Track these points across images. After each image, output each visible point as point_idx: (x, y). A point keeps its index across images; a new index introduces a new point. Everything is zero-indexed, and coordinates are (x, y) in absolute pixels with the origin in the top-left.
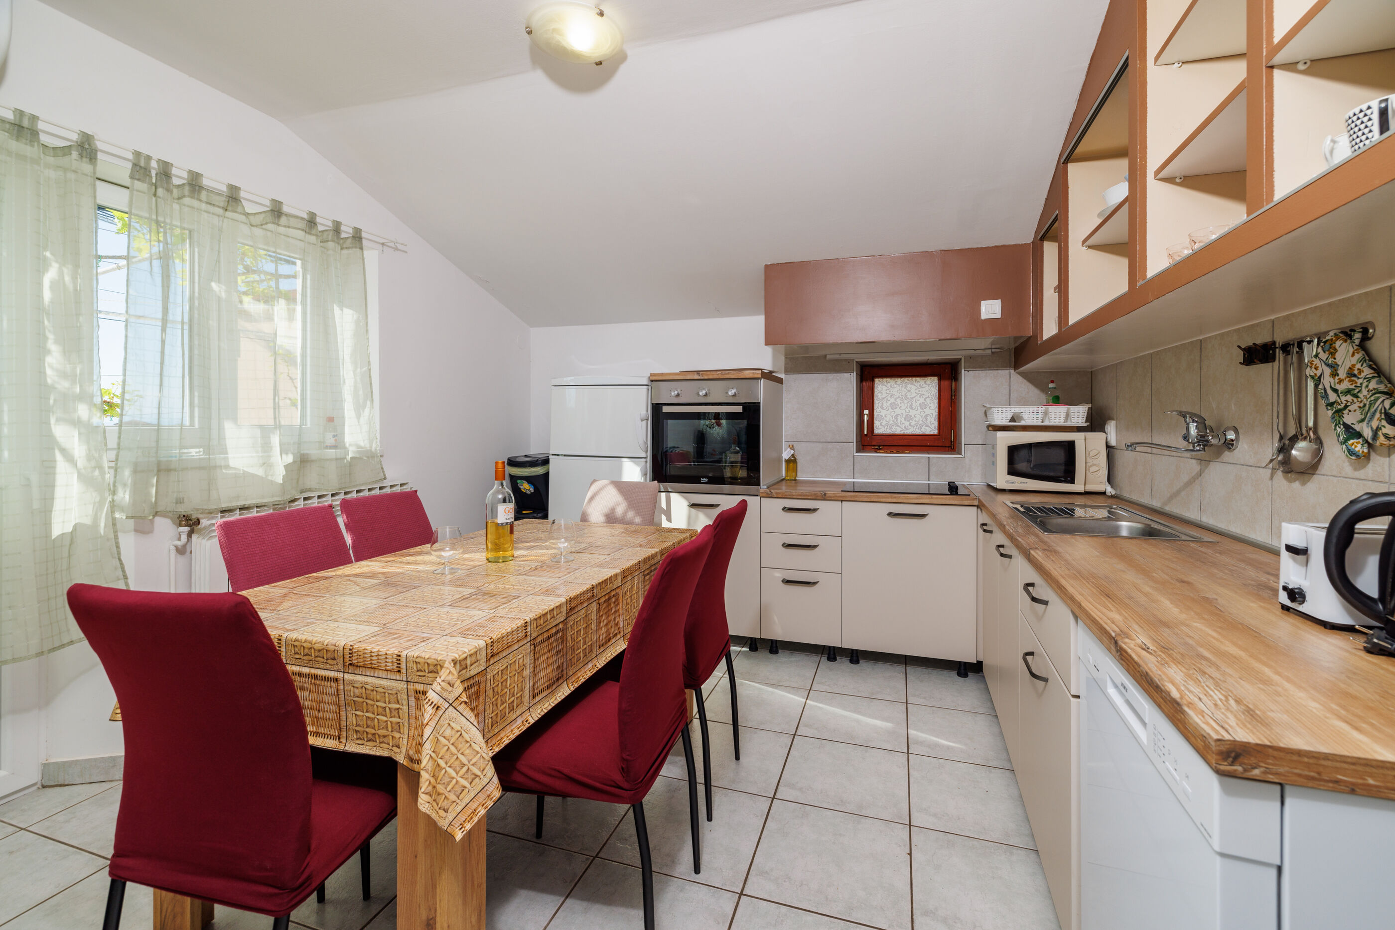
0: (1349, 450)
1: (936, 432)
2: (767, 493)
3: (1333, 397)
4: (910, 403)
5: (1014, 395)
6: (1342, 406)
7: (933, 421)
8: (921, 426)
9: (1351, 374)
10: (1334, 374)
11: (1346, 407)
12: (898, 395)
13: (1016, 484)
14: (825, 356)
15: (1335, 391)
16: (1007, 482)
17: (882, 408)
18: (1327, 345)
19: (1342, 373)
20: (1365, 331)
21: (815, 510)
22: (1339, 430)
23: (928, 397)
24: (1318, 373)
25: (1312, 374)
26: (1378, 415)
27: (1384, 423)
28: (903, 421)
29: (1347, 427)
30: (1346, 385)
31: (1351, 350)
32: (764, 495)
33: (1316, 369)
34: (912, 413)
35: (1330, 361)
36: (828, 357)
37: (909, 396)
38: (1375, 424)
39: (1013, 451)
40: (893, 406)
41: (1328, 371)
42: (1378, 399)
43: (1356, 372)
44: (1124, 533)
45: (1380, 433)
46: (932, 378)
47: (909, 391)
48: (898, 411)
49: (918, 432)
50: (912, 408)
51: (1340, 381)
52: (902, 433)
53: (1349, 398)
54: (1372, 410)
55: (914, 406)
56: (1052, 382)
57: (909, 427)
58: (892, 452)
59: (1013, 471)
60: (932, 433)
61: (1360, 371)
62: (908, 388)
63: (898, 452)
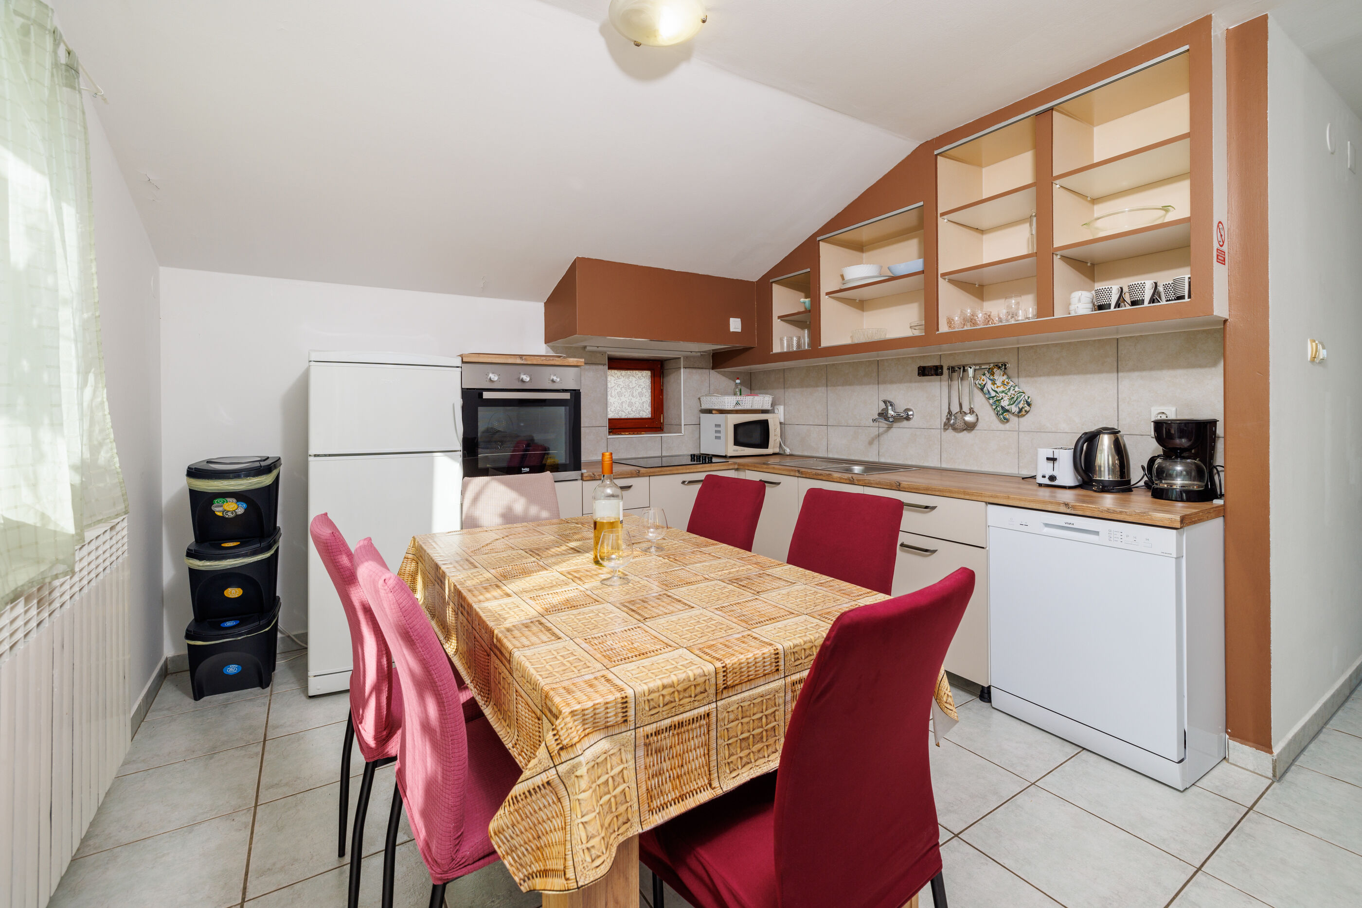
0: (1004, 418)
1: (650, 416)
2: (591, 477)
3: (993, 394)
4: (631, 393)
5: (712, 387)
6: (1000, 398)
7: (648, 407)
8: (640, 411)
9: (1003, 384)
10: (994, 384)
11: (1002, 398)
12: (623, 385)
13: (739, 452)
14: (585, 347)
15: (996, 392)
16: (734, 451)
17: (611, 396)
18: (990, 370)
19: (999, 383)
20: (1005, 365)
21: (630, 487)
22: (998, 409)
23: (644, 387)
24: (984, 383)
25: (980, 383)
26: (1022, 402)
27: (1026, 405)
28: (627, 408)
29: (1002, 407)
30: (1002, 389)
31: (1002, 374)
32: (588, 478)
33: (983, 381)
34: (634, 400)
35: (992, 377)
36: (588, 348)
37: (631, 386)
38: (1021, 406)
39: (737, 427)
40: (620, 394)
41: (989, 382)
42: (1022, 395)
43: (1006, 383)
44: (856, 472)
45: (1023, 410)
46: (647, 372)
47: (631, 382)
48: (623, 399)
49: (638, 416)
50: (633, 396)
51: (998, 387)
52: (626, 417)
53: (1003, 394)
54: (1019, 400)
55: (634, 394)
56: (738, 379)
57: (631, 412)
58: (634, 434)
59: (737, 443)
60: (647, 417)
61: (1008, 383)
62: (630, 380)
63: (638, 434)
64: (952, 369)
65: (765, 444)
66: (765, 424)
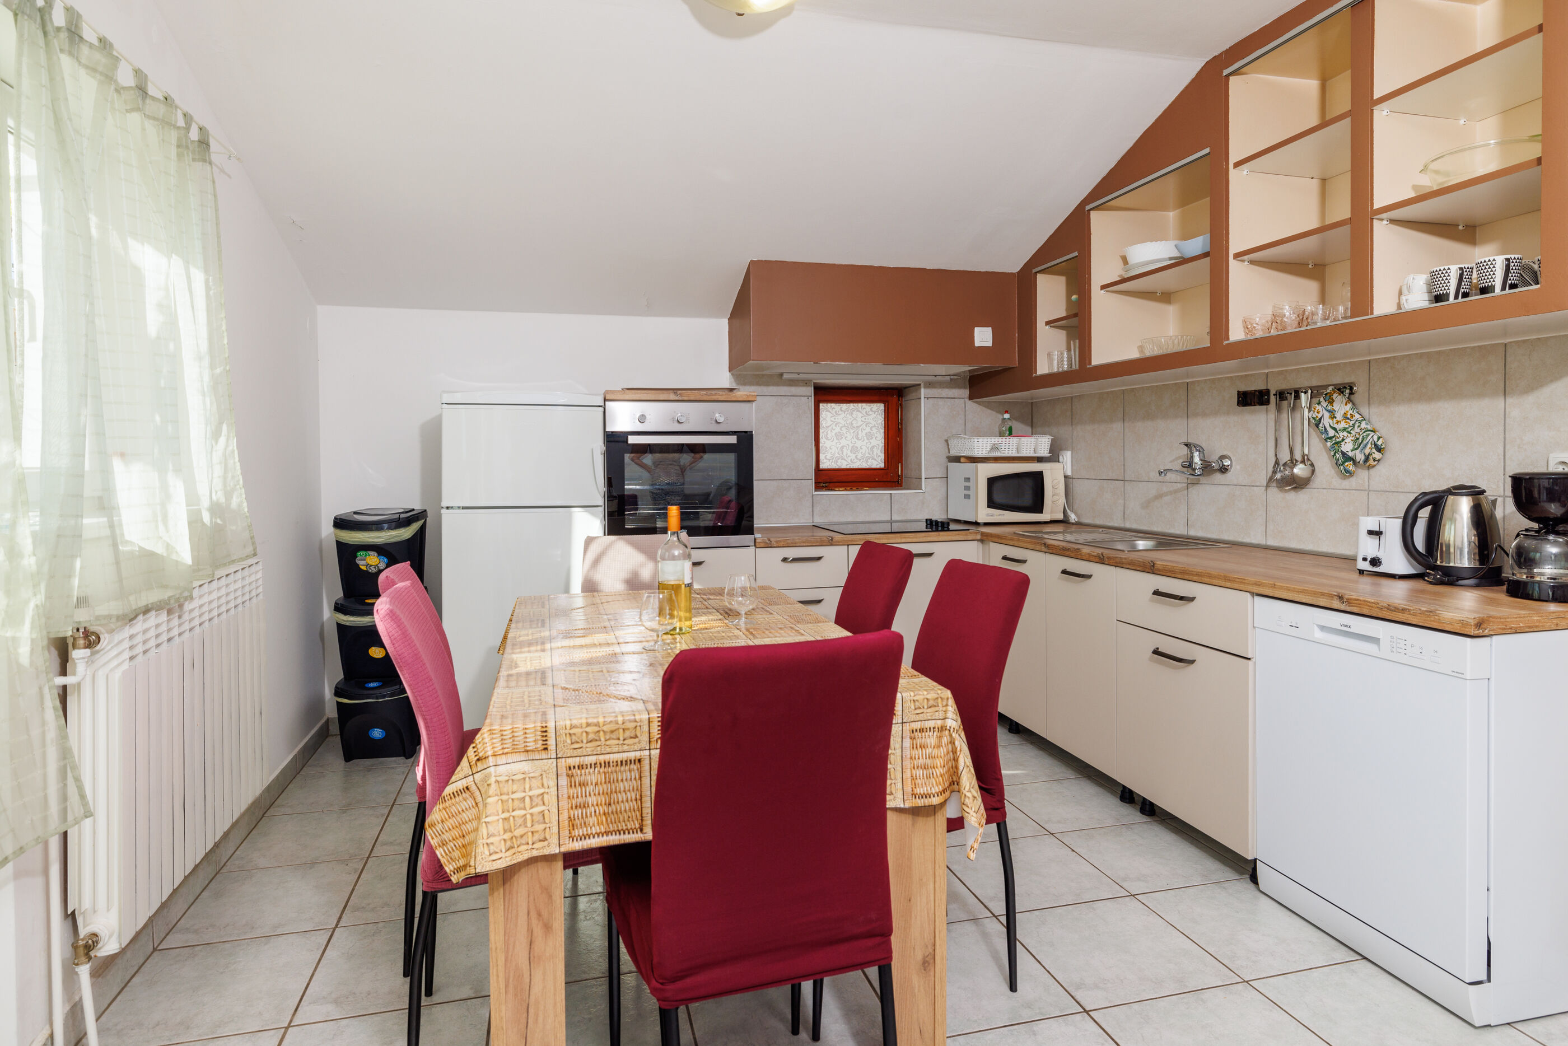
0: (1345, 470)
1: (882, 466)
2: (766, 543)
3: (1331, 433)
4: (856, 433)
5: (969, 425)
6: (1340, 439)
7: (880, 454)
8: (868, 458)
9: (1345, 417)
10: (1333, 417)
11: (1343, 440)
12: (843, 423)
13: (995, 517)
14: (781, 375)
15: (1335, 429)
16: (987, 515)
17: (827, 439)
18: (1328, 397)
19: (1339, 416)
20: (1351, 389)
21: (819, 559)
22: (1338, 456)
23: (875, 426)
24: (1319, 416)
25: (1314, 416)
26: (1369, 445)
27: (1374, 450)
28: (849, 453)
29: (1344, 454)
30: (1343, 425)
31: (1344, 401)
32: (762, 545)
33: (1318, 413)
34: (859, 444)
35: (1330, 408)
36: (785, 376)
37: (855, 425)
38: (1367, 451)
39: (992, 482)
40: (839, 436)
41: (1327, 415)
42: (1369, 435)
43: (1349, 416)
45: (1371, 457)
46: (879, 404)
47: (855, 419)
48: (843, 442)
49: (864, 466)
50: (858, 439)
51: (1337, 422)
52: (848, 467)
53: (1345, 434)
54: (1365, 442)
55: (860, 436)
56: (1007, 412)
57: (856, 460)
58: (851, 490)
59: (992, 504)
60: (878, 467)
61: (1352, 416)
62: (854, 416)
63: (857, 490)
64: (1282, 395)
65: (1037, 506)
66: (1037, 478)
